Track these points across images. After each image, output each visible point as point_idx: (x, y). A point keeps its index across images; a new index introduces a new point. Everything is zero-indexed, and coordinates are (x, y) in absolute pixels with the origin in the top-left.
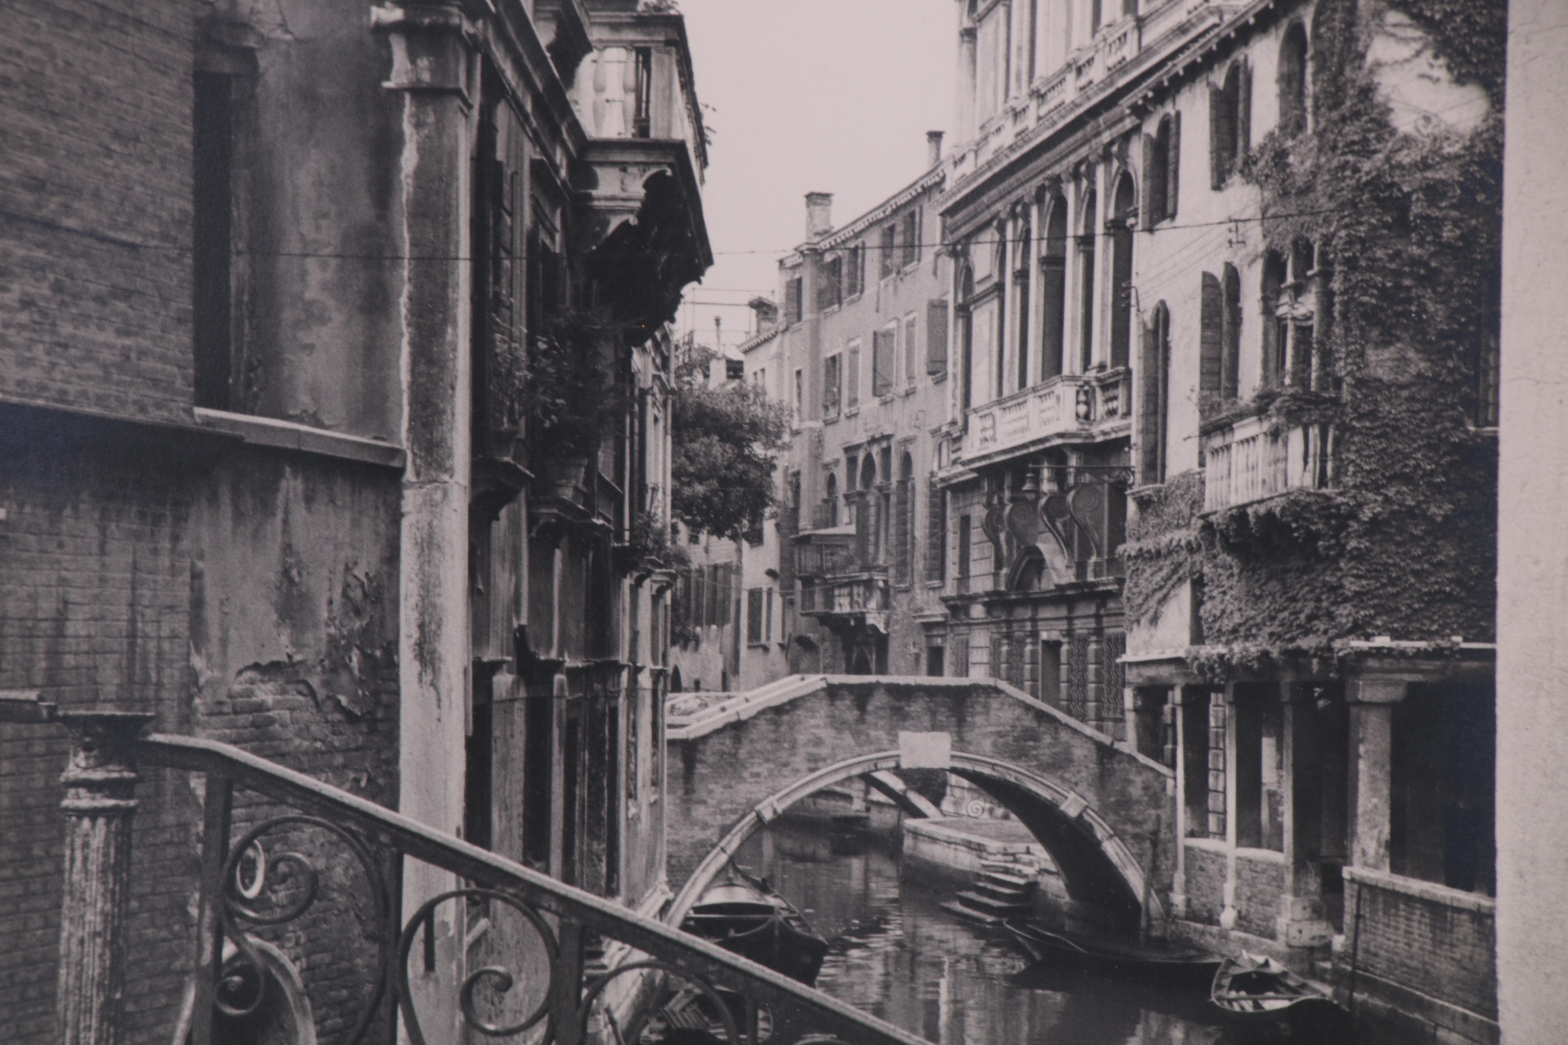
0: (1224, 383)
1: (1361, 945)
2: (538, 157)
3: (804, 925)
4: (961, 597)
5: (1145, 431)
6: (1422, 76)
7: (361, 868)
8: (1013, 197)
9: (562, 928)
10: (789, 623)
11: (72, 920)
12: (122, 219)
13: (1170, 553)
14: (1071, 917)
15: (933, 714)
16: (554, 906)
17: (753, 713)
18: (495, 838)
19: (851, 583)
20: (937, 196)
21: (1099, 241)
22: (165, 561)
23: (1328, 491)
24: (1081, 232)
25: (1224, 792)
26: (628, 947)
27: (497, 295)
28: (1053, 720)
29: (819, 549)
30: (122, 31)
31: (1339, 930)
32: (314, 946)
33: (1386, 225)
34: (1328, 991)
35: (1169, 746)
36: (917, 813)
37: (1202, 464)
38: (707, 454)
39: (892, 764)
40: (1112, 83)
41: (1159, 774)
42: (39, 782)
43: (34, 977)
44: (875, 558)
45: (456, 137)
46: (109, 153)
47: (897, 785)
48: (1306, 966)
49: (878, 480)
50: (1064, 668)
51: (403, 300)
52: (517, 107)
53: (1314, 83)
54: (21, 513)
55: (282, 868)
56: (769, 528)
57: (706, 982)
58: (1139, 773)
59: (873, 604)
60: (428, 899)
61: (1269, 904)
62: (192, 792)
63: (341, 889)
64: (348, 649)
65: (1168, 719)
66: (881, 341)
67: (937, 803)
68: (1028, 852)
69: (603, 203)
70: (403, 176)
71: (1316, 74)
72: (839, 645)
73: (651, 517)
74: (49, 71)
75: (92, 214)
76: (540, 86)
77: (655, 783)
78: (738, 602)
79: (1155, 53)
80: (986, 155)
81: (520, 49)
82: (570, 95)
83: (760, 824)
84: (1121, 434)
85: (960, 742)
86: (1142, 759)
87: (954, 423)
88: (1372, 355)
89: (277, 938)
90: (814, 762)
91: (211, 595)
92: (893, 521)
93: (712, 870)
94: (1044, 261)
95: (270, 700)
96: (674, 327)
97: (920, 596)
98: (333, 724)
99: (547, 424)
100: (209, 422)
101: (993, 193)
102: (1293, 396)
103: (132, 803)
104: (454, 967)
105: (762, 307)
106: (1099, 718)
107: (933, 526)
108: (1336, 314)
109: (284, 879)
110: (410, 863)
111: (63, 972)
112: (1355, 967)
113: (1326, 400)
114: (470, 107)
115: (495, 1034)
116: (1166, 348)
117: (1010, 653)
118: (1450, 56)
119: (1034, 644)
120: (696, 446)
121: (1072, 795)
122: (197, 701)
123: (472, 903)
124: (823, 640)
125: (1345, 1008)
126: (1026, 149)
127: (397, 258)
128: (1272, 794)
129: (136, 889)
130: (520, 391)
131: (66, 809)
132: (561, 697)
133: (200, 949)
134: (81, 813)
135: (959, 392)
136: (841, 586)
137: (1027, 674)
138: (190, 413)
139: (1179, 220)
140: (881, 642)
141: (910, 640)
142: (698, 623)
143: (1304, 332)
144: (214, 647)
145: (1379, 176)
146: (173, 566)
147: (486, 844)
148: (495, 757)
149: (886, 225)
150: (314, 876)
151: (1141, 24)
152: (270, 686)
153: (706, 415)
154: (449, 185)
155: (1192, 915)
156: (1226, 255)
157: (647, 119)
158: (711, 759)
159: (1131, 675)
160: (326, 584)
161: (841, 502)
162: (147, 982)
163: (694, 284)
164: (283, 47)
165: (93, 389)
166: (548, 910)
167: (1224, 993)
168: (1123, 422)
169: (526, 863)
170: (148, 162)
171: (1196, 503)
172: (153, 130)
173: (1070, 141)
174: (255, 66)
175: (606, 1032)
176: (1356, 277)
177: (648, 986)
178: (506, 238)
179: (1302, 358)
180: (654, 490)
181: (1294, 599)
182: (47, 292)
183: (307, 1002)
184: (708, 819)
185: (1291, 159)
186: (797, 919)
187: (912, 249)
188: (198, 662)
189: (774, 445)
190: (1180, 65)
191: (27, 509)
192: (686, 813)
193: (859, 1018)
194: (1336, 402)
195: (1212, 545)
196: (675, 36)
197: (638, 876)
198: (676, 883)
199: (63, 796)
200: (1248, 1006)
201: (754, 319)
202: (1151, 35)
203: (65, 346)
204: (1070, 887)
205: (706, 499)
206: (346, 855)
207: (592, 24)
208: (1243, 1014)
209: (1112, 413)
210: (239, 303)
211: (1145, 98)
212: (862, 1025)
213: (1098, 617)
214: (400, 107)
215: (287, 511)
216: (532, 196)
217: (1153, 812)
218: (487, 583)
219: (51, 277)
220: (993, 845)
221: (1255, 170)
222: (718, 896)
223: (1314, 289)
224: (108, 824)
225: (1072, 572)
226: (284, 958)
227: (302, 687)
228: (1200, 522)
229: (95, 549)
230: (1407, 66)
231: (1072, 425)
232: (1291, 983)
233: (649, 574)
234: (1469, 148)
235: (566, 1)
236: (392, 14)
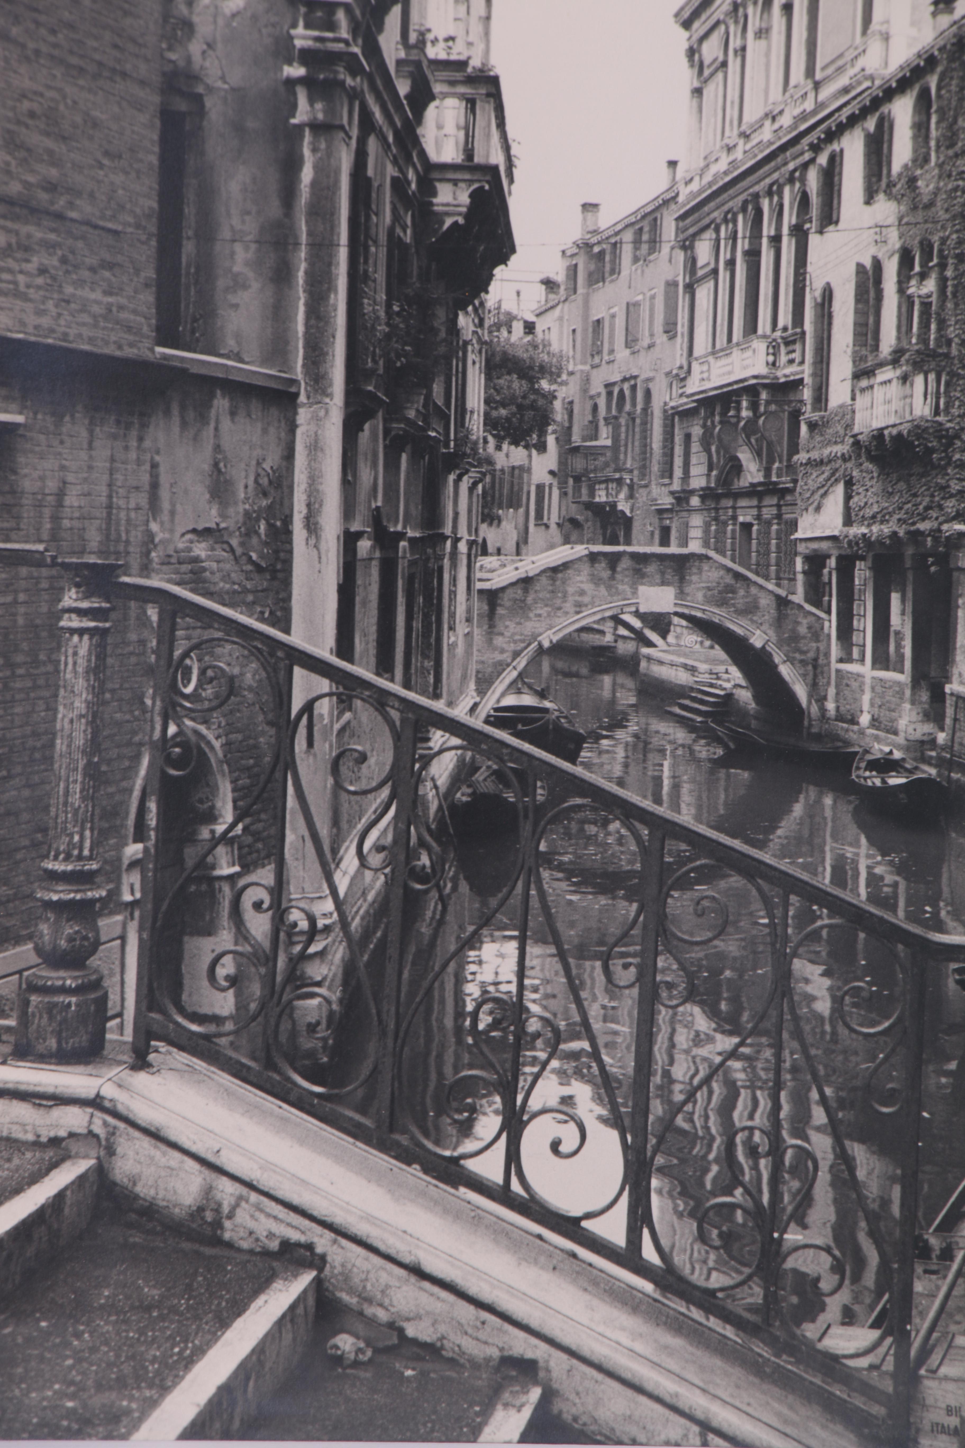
0: (870, 341)
1: (957, 740)
2: (396, 174)
3: (570, 722)
4: (684, 491)
5: (814, 375)
7: (264, 675)
8: (726, 208)
9: (403, 720)
10: (563, 508)
11: (65, 705)
12: (109, 213)
13: (830, 461)
14: (756, 718)
15: (663, 573)
16: (397, 705)
17: (537, 571)
18: (357, 655)
19: (607, 481)
20: (673, 206)
21: (785, 240)
22: (133, 455)
23: (940, 419)
24: (773, 233)
25: (864, 631)
26: (447, 735)
27: (366, 272)
28: (746, 579)
29: (586, 456)
30: (112, 80)
31: (942, 729)
32: (230, 728)
34: (933, 771)
35: (826, 598)
36: (650, 644)
37: (853, 399)
38: (509, 387)
39: (633, 609)
40: (796, 128)
41: (819, 618)
42: (44, 609)
43: (39, 744)
44: (625, 463)
45: (340, 160)
46: (101, 166)
47: (637, 624)
48: (919, 754)
49: (628, 407)
50: (754, 542)
51: (301, 274)
52: (383, 138)
53: (937, 129)
54: (35, 419)
55: (210, 673)
56: (551, 440)
57: (501, 760)
58: (805, 617)
59: (622, 496)
60: (310, 697)
61: (893, 711)
62: (148, 619)
63: (250, 689)
64: (258, 520)
65: (826, 579)
66: (631, 308)
67: (664, 635)
68: (727, 672)
69: (440, 208)
70: (302, 186)
71: (938, 123)
72: (598, 524)
73: (469, 432)
74: (62, 107)
75: (89, 209)
76: (399, 124)
77: (468, 620)
78: (529, 493)
79: (827, 107)
80: (708, 178)
81: (386, 97)
82: (419, 131)
83: (541, 650)
84: (798, 377)
85: (681, 594)
86: (808, 607)
87: (681, 367)
89: (205, 722)
90: (579, 607)
91: (164, 479)
92: (637, 437)
93: (507, 682)
94: (746, 253)
95: (203, 554)
96: (488, 297)
97: (656, 490)
98: (246, 572)
99: (398, 364)
100: (165, 357)
101: (712, 205)
102: (918, 352)
103: (107, 625)
104: (327, 745)
105: (549, 284)
106: (778, 578)
107: (665, 440)
108: (949, 294)
109: (211, 680)
110: (297, 671)
111: (58, 741)
112: (952, 755)
113: (941, 355)
114: (350, 138)
115: (355, 793)
116: (830, 316)
117: (717, 531)
119: (734, 524)
120: (501, 381)
121: (758, 632)
122: (153, 554)
123: (340, 701)
124: (587, 521)
125: (945, 784)
126: (736, 173)
127: (297, 244)
128: (897, 633)
129: (109, 685)
130: (380, 340)
131: (62, 628)
132: (404, 558)
133: (153, 729)
134: (72, 631)
135: (685, 346)
136: (601, 482)
137: (729, 546)
138: (152, 350)
139: (842, 225)
140: (628, 522)
141: (647, 521)
142: (500, 507)
143: (926, 306)
144: (165, 517)
146: (138, 459)
147: (351, 660)
148: (358, 599)
149: (637, 227)
150: (232, 679)
151: (817, 86)
152: (203, 545)
153: (509, 360)
154: (334, 193)
155: (840, 717)
156: (873, 251)
157: (473, 149)
158: (508, 604)
159: (801, 548)
160: (243, 474)
161: (602, 423)
162: (116, 751)
163: (502, 267)
164: (222, 94)
165: (86, 332)
166: (393, 707)
167: (861, 772)
168: (799, 368)
169: (378, 674)
170: (127, 173)
171: (849, 426)
172: (131, 150)
173: (767, 168)
174: (202, 106)
175: (431, 794)
176: (962, 268)
177: (461, 762)
178: (373, 231)
179: (925, 325)
180: (472, 412)
181: (915, 495)
182: (55, 262)
183: (225, 767)
184: (505, 646)
185: (920, 183)
186: (565, 717)
187: (654, 243)
188: (154, 527)
189: (556, 382)
190: (843, 116)
191: (40, 416)
192: (490, 641)
193: (607, 788)
194: (947, 356)
195: (859, 456)
196: (494, 90)
197: (455, 685)
198: (482, 691)
199: (60, 619)
200: (878, 782)
201: (543, 292)
202: (824, 94)
203: (68, 302)
204: (755, 697)
205: (508, 419)
206: (253, 665)
207: (436, 81)
208: (874, 788)
209: (791, 361)
210: (188, 273)
211: (819, 138)
212: (609, 793)
213: (779, 506)
214: (302, 137)
215: (217, 422)
216: (392, 202)
217: (814, 645)
218: (355, 475)
219: (59, 253)
220: (703, 667)
221: (894, 190)
222: (510, 700)
223: (934, 275)
224: (91, 639)
225: (761, 474)
226: (210, 736)
227: (225, 546)
228: (851, 440)
229: (85, 446)
231: (763, 370)
232: (908, 766)
233: (467, 472)
235: (418, 64)
236: (297, 71)
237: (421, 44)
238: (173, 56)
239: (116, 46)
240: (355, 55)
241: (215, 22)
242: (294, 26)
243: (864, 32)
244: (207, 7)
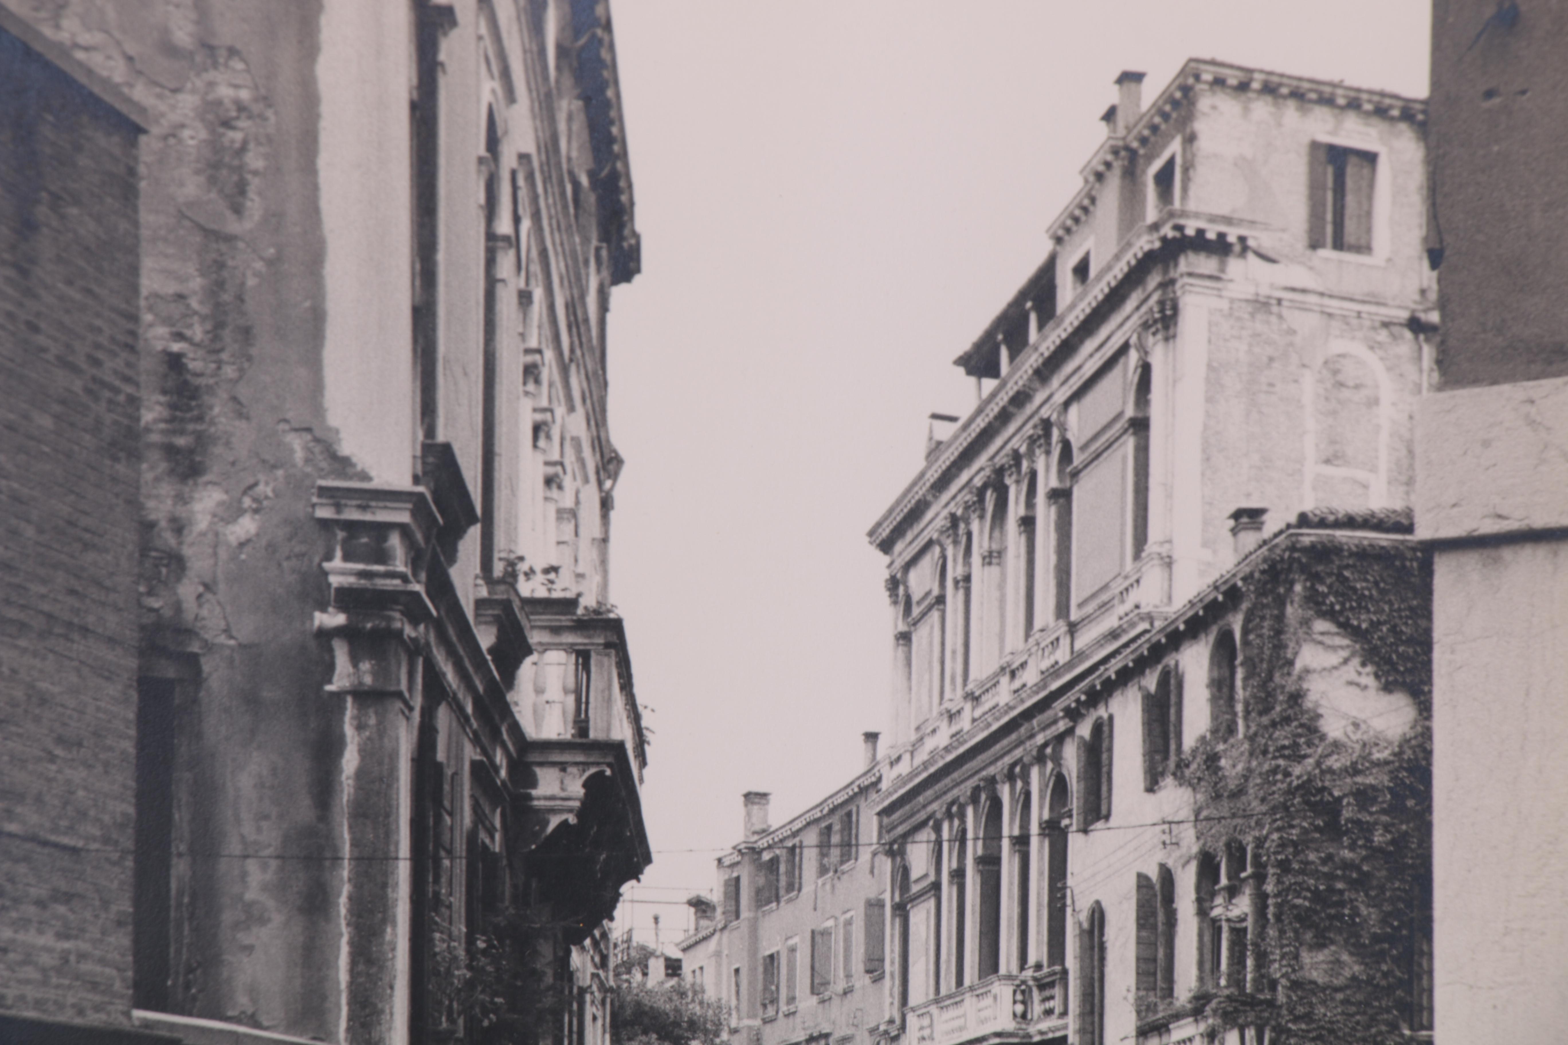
0: (1160, 984)
2: (478, 757)
5: (1082, 1031)
6: (1350, 683)
8: (949, 797)
12: (64, 823)
20: (873, 796)
21: (1034, 841)
24: (1016, 832)
27: (437, 894)
30: (67, 638)
33: (1317, 829)
40: (1045, 687)
45: (397, 739)
46: (52, 758)
51: (343, 900)
52: (458, 708)
53: (1244, 688)
66: (818, 939)
69: (542, 803)
70: (344, 777)
71: (1245, 679)
75: (34, 818)
76: (481, 688)
79: (1088, 657)
80: (922, 756)
81: (461, 652)
82: (510, 697)
84: (1058, 1034)
87: (891, 1022)
88: (1306, 957)
94: (980, 861)
96: (613, 925)
99: (486, 1023)
100: (147, 1024)
101: (929, 793)
102: (1229, 998)
105: (700, 906)
108: (1270, 916)
113: (1262, 1002)
114: (411, 709)
116: (1102, 948)
118: (1377, 664)
126: (961, 750)
127: (337, 859)
130: (459, 991)
135: (897, 990)
138: (127, 1015)
139: (1114, 821)
143: (1238, 934)
145: (1309, 781)
149: (824, 824)
151: (1073, 629)
153: (645, 1013)
154: (389, 786)
156: (1160, 856)
157: (586, 720)
163: (633, 882)
164: (227, 652)
165: (31, 993)
168: (1060, 1022)
170: (90, 767)
172: (97, 735)
173: (1005, 742)
174: (198, 671)
176: (1289, 880)
178: (446, 837)
179: (1238, 960)
185: (1223, 762)
187: (849, 848)
190: (1112, 670)
194: (1271, 1004)
196: (615, 639)
201: (692, 917)
202: (1083, 640)
207: (533, 628)
209: (1049, 1012)
210: (179, 905)
211: (1078, 701)
214: (342, 710)
216: (472, 796)
221: (1187, 772)
223: (1248, 891)
230: (1336, 673)
231: (1009, 1025)
234: (1398, 754)
235: (506, 605)
236: (335, 619)
237: (511, 577)
238: (155, 603)
239: (72, 592)
240: (417, 594)
241: (215, 554)
242: (329, 557)
243: (1137, 556)
244: (203, 534)
